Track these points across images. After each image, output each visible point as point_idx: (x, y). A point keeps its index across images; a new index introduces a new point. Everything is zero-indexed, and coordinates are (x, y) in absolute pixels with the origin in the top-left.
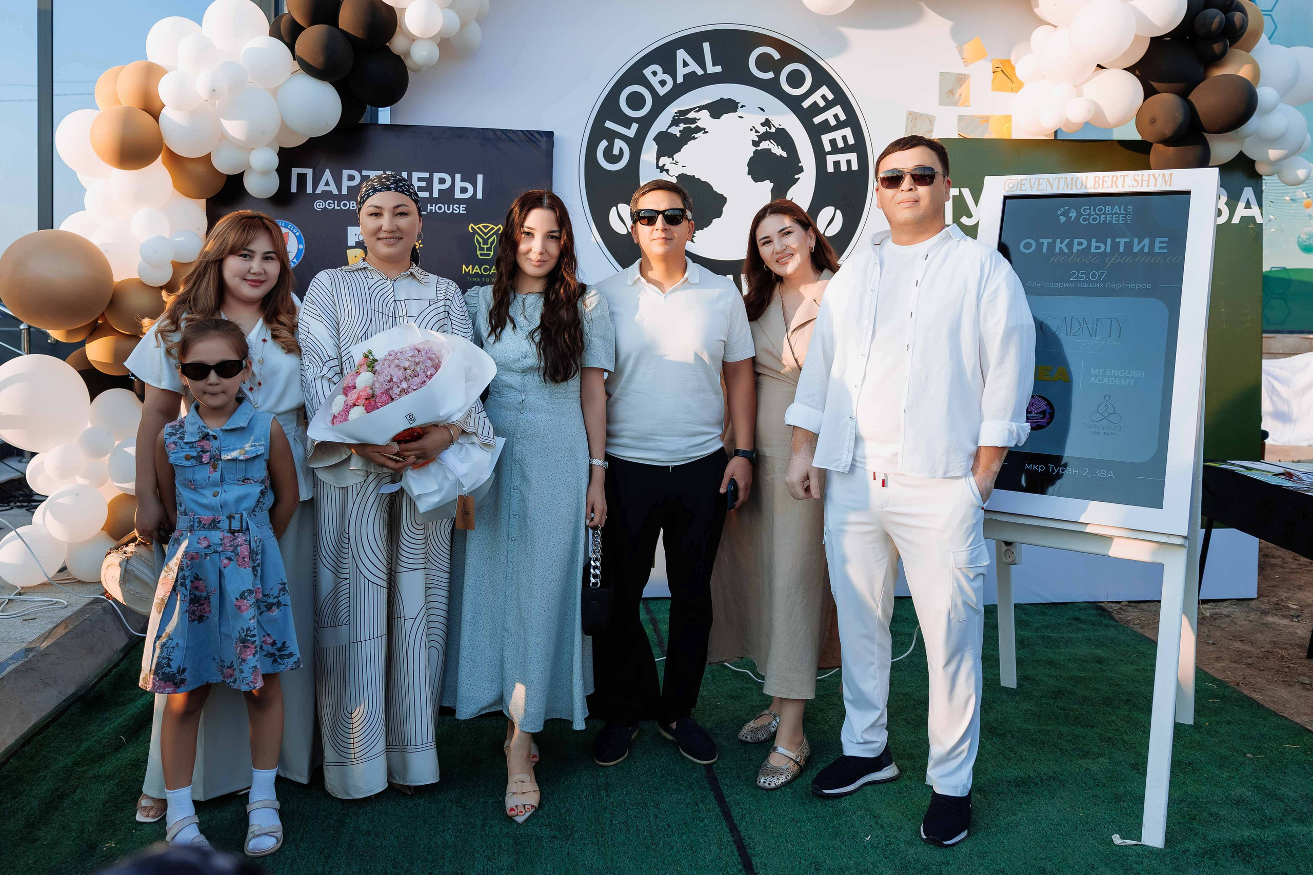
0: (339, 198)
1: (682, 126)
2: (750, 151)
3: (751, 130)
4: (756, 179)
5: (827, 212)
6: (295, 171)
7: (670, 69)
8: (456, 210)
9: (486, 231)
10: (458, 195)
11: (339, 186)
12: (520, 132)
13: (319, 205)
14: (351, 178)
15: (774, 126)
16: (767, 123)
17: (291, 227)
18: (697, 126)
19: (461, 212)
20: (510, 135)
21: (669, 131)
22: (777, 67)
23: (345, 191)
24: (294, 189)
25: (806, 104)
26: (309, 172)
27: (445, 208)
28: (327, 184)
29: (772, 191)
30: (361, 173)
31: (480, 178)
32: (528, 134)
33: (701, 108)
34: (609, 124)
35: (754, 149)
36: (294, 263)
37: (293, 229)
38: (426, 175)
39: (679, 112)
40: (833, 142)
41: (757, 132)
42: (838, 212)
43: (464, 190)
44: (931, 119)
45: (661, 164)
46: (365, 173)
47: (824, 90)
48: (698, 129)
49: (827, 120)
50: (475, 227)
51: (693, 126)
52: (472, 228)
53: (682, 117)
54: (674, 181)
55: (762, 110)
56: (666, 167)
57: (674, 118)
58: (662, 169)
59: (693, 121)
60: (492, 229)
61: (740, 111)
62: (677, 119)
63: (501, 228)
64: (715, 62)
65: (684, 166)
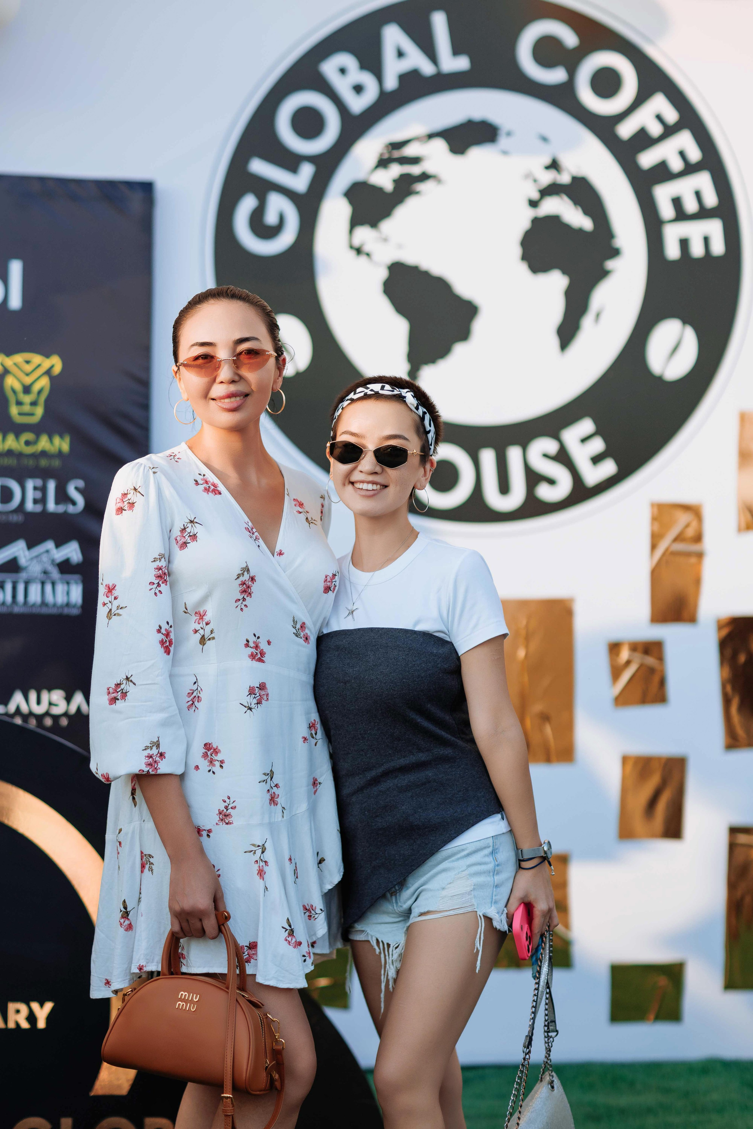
2: (525, 218)
4: (537, 268)
5: (667, 332)
7: (373, 62)
9: (27, 369)
12: (92, 184)
15: (568, 172)
16: (554, 165)
18: (422, 170)
20: (72, 187)
21: (372, 179)
22: (571, 60)
25: (625, 131)
32: (109, 188)
33: (431, 136)
34: (258, 166)
35: (532, 213)
39: (389, 144)
40: (677, 202)
41: (535, 181)
42: (689, 331)
45: (356, 243)
47: (660, 103)
48: (425, 177)
49: (664, 162)
50: (7, 362)
51: (415, 170)
52: (3, 363)
53: (396, 154)
54: (383, 274)
55: (545, 139)
56: (366, 248)
57: (382, 155)
58: (359, 251)
59: (415, 161)
60: (39, 366)
61: (503, 141)
62: (386, 156)
63: (56, 363)
64: (456, 51)
65: (400, 246)
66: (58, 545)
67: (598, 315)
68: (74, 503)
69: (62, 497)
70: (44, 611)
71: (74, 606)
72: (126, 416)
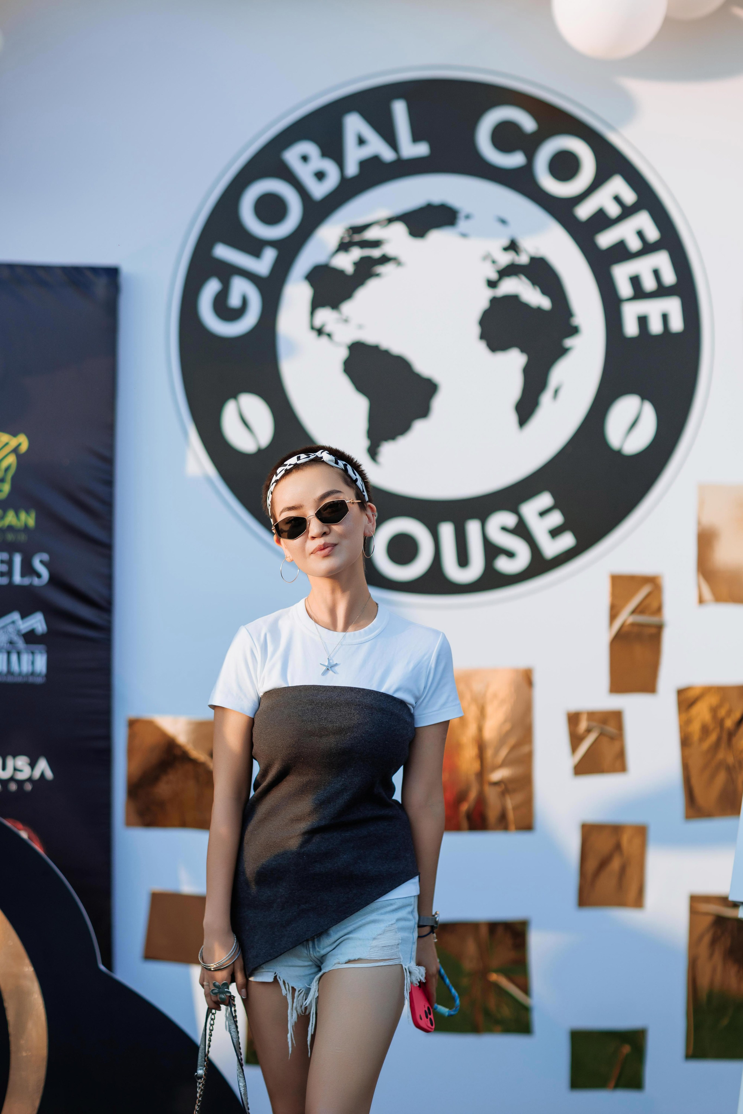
1: (356, 254)
2: (483, 298)
3: (484, 259)
4: (495, 347)
7: (334, 150)
12: (59, 270)
15: (526, 253)
16: (513, 246)
18: (383, 253)
20: (41, 273)
21: (333, 262)
22: (530, 144)
25: (584, 212)
29: (524, 370)
32: (75, 274)
33: (391, 220)
34: (222, 251)
35: (490, 293)
39: (351, 227)
40: (635, 281)
41: (494, 262)
42: (648, 406)
45: (317, 324)
47: (618, 185)
48: (386, 259)
49: (622, 242)
51: (376, 253)
53: (357, 238)
54: (343, 353)
55: (503, 222)
56: (328, 329)
57: (342, 238)
58: (320, 332)
59: (376, 244)
60: (7, 444)
61: (462, 224)
62: (347, 240)
63: (23, 442)
64: (416, 138)
65: (360, 327)
66: (23, 616)
67: (556, 392)
68: (39, 576)
69: (28, 569)
70: (10, 679)
71: (39, 675)
72: (90, 493)
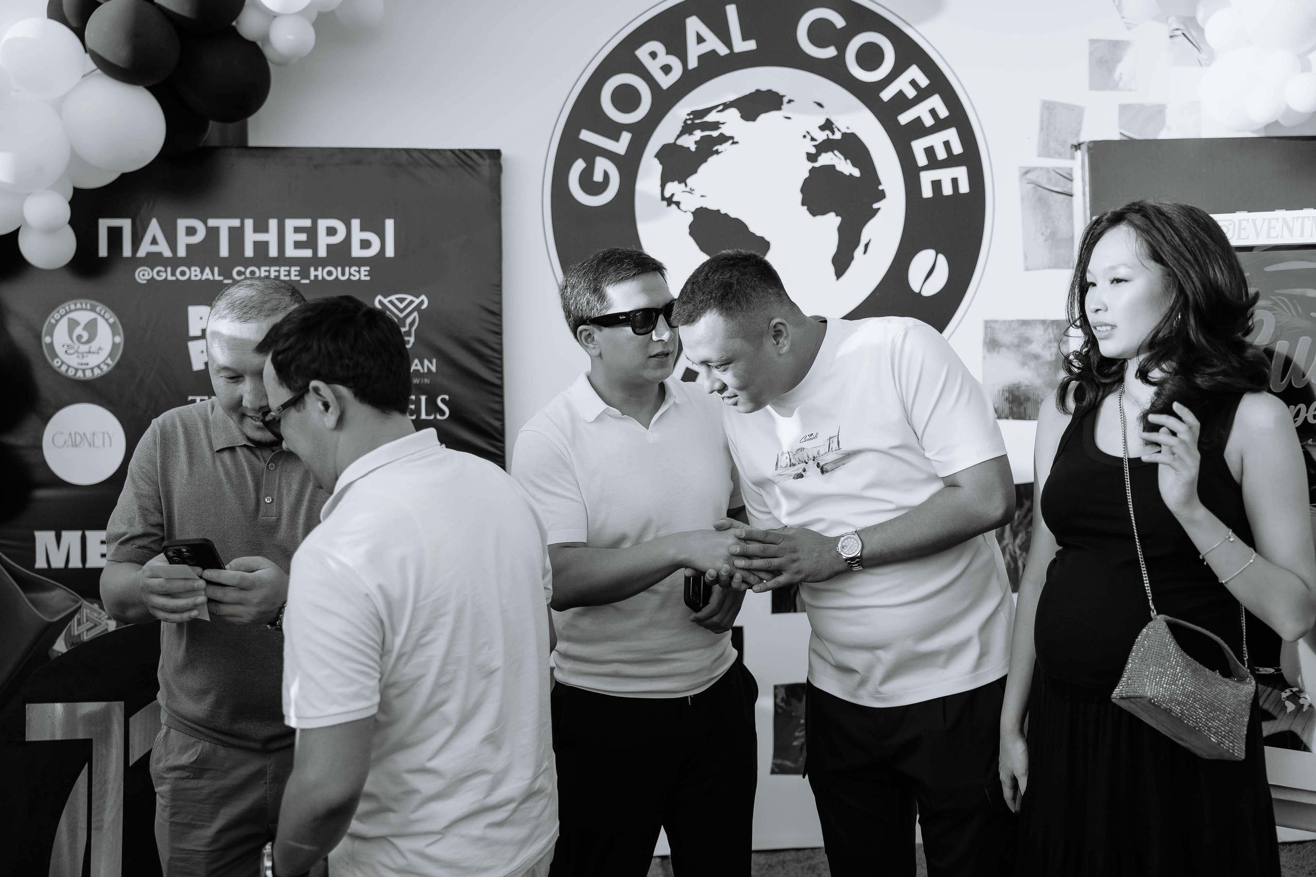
0: (174, 263)
1: (698, 134)
2: (804, 169)
3: (805, 137)
4: (815, 211)
5: (924, 259)
6: (104, 224)
7: (677, 48)
8: (354, 276)
9: (401, 306)
10: (357, 252)
11: (173, 245)
12: (449, 153)
13: (143, 275)
14: (191, 231)
15: (839, 130)
16: (828, 125)
17: (101, 310)
18: (721, 134)
19: (363, 278)
20: (433, 156)
21: (679, 142)
22: (841, 39)
23: (182, 252)
24: (103, 252)
25: (887, 95)
26: (126, 224)
27: (337, 273)
28: (154, 242)
29: (840, 229)
30: (205, 223)
31: (390, 224)
32: (462, 156)
33: (726, 106)
34: (586, 136)
35: (810, 165)
36: (108, 365)
37: (105, 313)
38: (307, 223)
39: (693, 113)
40: (930, 152)
41: (813, 139)
42: (941, 258)
43: (365, 244)
44: (1077, 112)
45: (667, 195)
46: (212, 222)
47: (914, 72)
48: (723, 139)
49: (918, 120)
50: (385, 301)
51: (715, 134)
52: (380, 302)
53: (698, 121)
54: (690, 218)
55: (820, 105)
57: (686, 123)
58: (670, 201)
59: (715, 125)
60: (410, 303)
61: (786, 108)
62: (689, 124)
63: (424, 301)
64: (746, 35)
65: (703, 196)
67: (867, 246)
68: (442, 413)
69: (433, 408)
72: (482, 342)
